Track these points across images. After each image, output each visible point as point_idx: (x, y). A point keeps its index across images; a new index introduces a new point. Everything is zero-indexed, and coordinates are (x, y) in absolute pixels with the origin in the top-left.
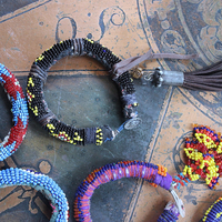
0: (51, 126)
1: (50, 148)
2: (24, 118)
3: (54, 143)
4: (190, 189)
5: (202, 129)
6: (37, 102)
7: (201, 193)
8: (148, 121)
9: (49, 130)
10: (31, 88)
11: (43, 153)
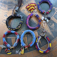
0: (17, 28)
1: (20, 30)
2: (14, 32)
3: (20, 29)
4: (35, 12)
5: (26, 7)
6: (13, 29)
7: (36, 10)
8: (22, 14)
9: (17, 29)
10: (10, 29)
11: (21, 31)
